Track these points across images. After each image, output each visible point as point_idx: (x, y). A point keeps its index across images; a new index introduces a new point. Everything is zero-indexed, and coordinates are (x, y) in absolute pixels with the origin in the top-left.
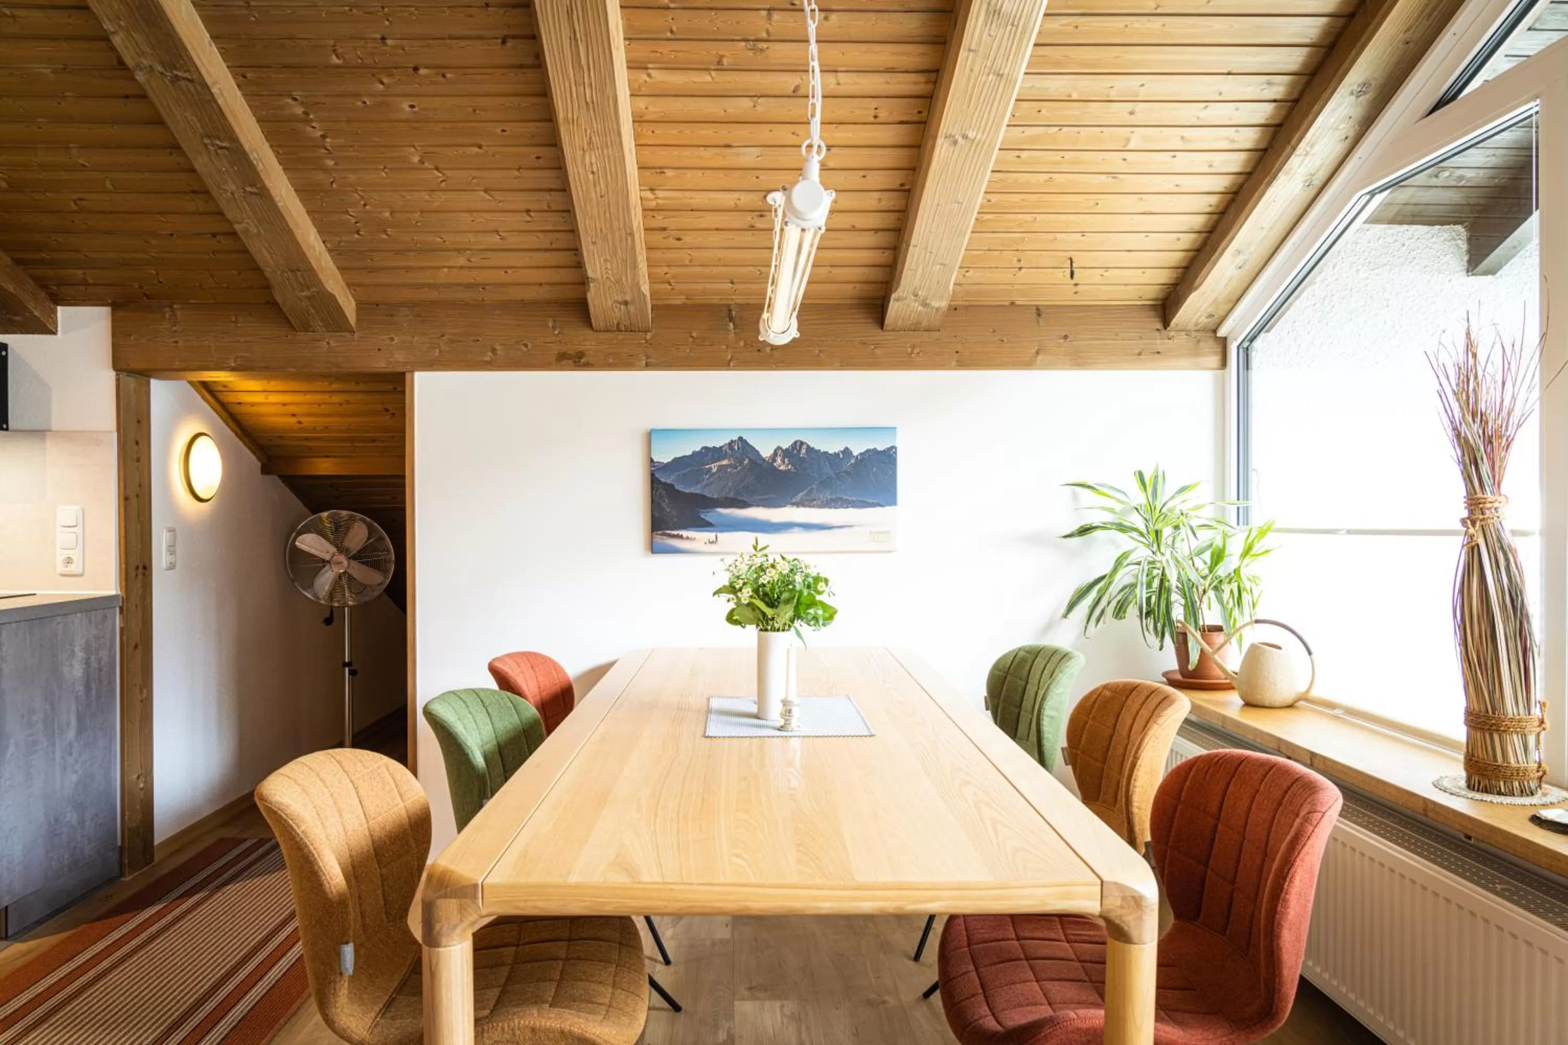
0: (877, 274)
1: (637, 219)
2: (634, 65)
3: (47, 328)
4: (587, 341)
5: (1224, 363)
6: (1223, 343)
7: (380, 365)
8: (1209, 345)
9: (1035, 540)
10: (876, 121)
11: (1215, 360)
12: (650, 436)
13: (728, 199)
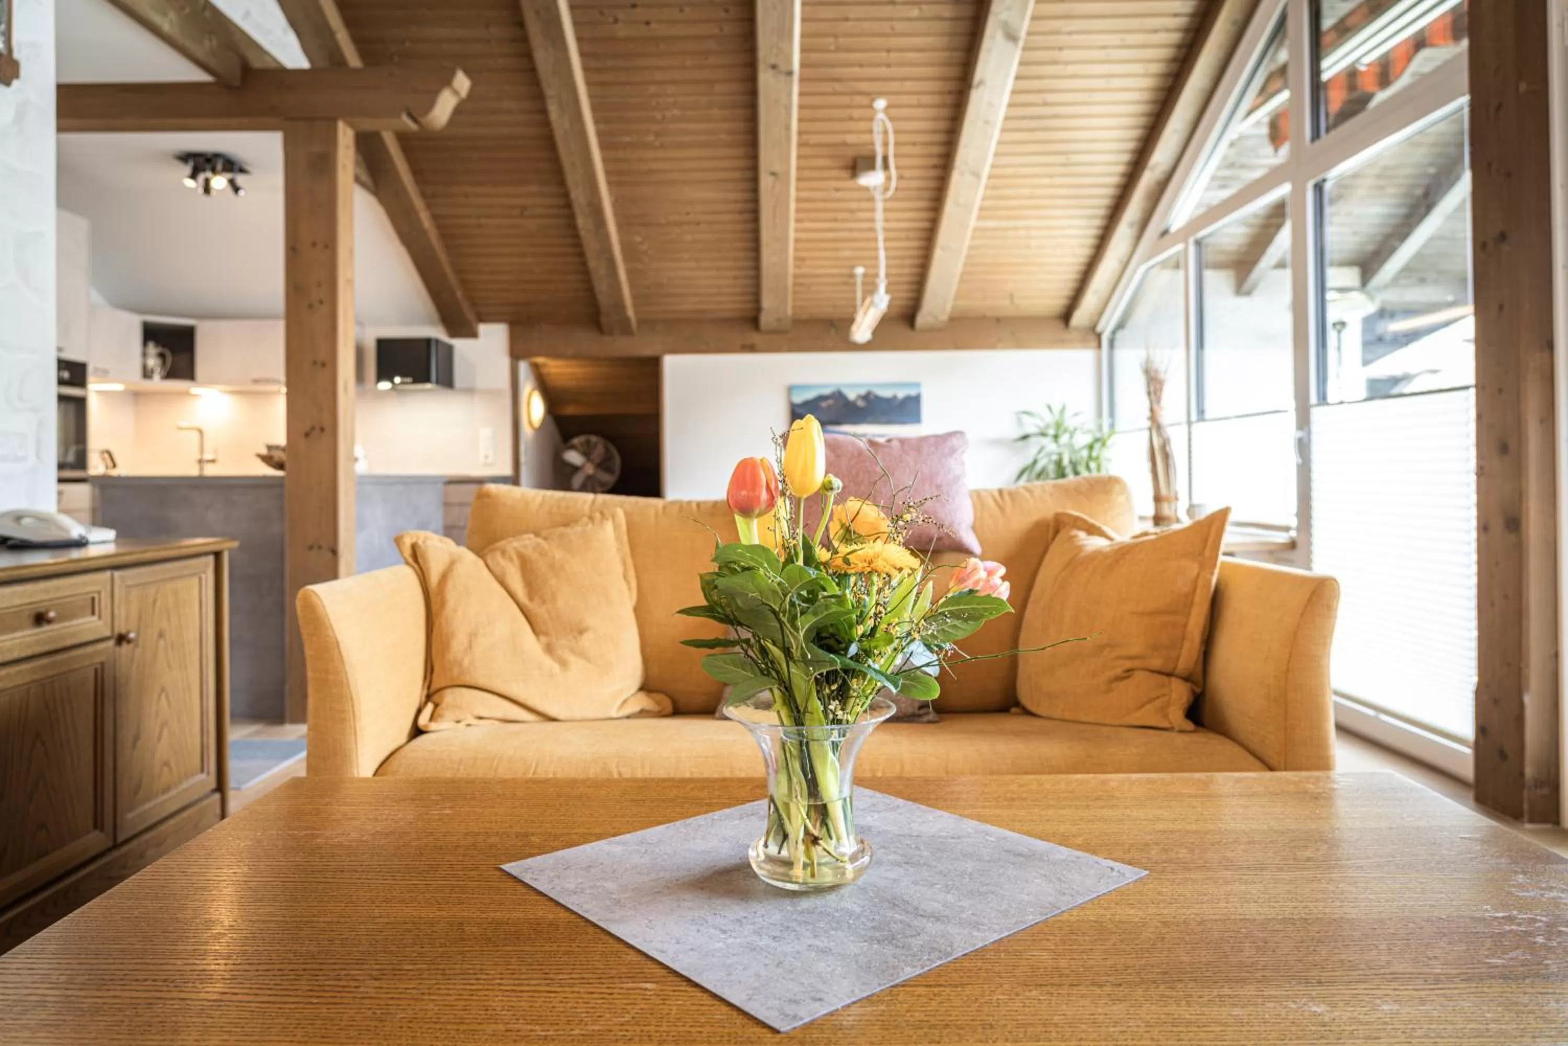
0: (910, 303)
1: (790, 281)
2: (798, 221)
3: (474, 335)
4: (755, 338)
5: (1099, 346)
6: (1099, 336)
7: (648, 352)
8: (1092, 337)
9: (998, 442)
10: (907, 239)
11: (1094, 344)
12: (790, 389)
13: (835, 271)
